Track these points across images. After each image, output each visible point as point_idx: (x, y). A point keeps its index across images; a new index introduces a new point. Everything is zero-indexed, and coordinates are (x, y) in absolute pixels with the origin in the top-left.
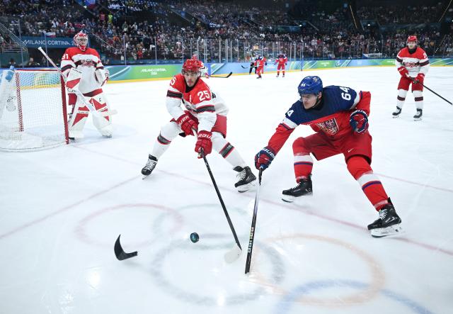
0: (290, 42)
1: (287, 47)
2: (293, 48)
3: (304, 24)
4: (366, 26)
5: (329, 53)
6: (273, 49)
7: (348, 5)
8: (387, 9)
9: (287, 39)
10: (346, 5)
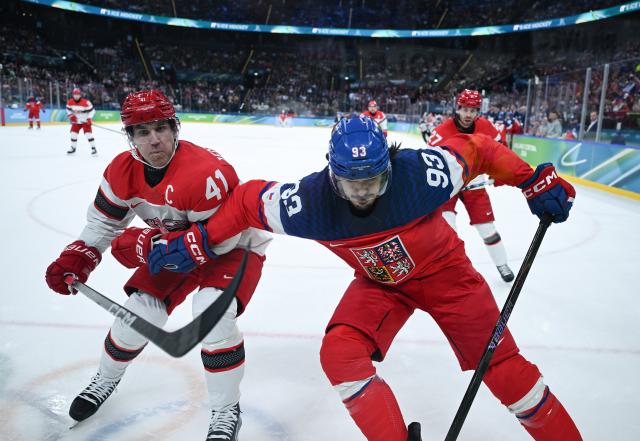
0: (48, 80)
1: (43, 86)
2: (54, 90)
3: (70, 56)
4: (159, 69)
5: (110, 101)
6: (20, 88)
7: (133, 39)
8: (184, 52)
9: (43, 77)
10: (130, 38)
